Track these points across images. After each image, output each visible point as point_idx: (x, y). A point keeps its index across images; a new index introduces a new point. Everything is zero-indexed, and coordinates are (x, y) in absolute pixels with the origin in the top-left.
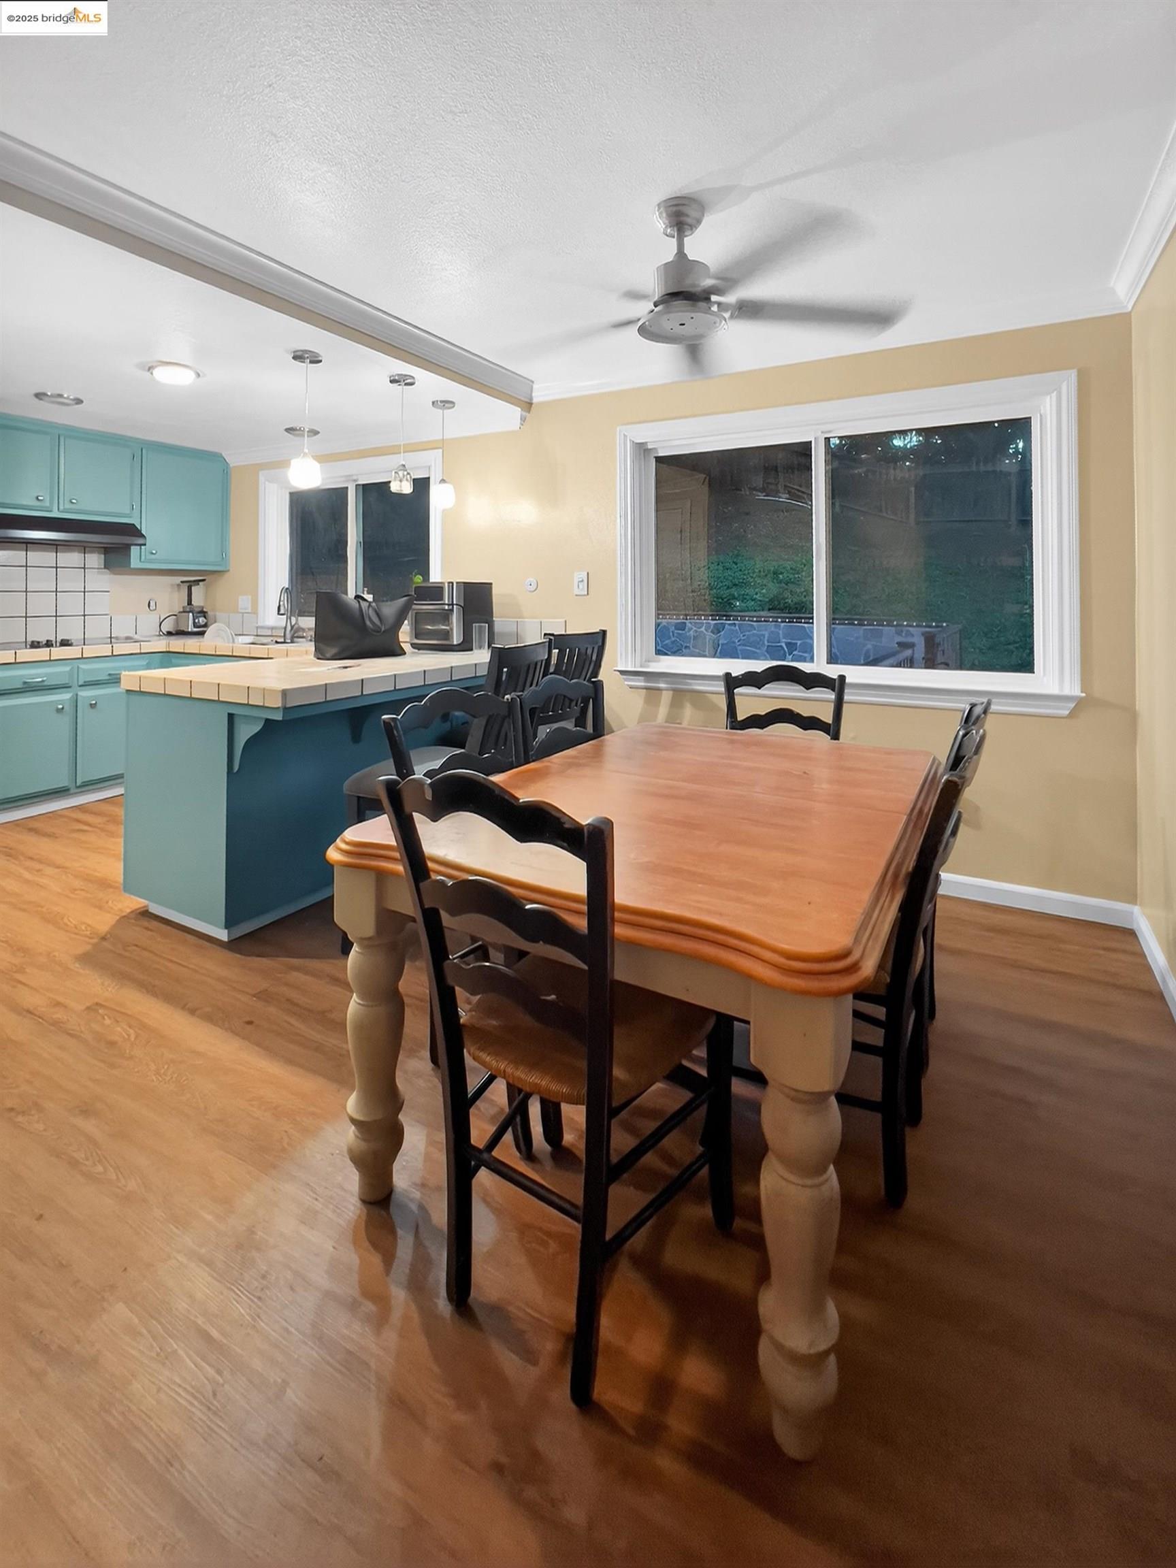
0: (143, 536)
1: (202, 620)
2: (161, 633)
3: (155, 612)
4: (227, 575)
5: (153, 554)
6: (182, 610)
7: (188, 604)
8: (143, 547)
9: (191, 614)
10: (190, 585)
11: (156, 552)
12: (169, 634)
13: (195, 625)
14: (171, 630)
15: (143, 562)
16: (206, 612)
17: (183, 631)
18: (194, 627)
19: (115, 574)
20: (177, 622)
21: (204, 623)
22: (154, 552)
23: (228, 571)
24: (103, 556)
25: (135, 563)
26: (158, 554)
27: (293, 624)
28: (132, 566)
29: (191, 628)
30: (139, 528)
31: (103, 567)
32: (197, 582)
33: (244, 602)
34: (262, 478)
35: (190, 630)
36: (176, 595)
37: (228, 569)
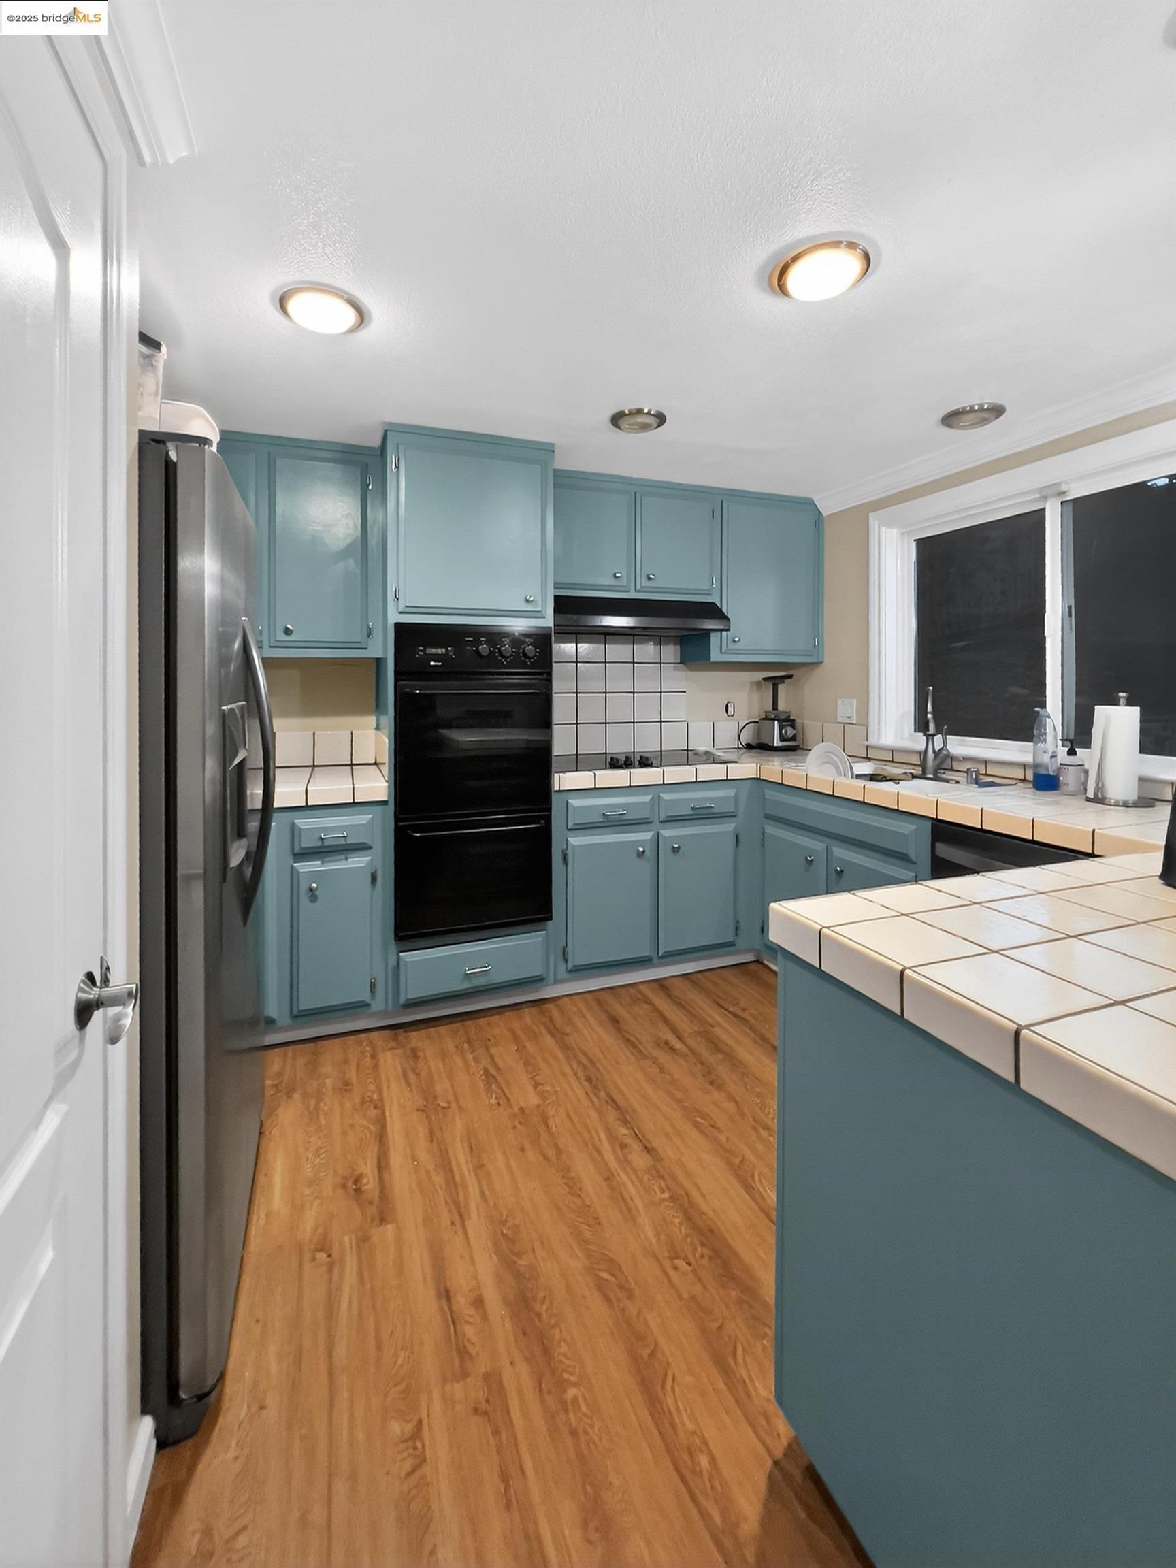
0: (726, 618)
1: (790, 732)
2: (740, 746)
3: (732, 718)
4: (819, 671)
5: (735, 641)
6: (764, 717)
7: (773, 710)
8: (724, 633)
9: (776, 722)
10: (775, 682)
11: (740, 639)
12: (749, 747)
13: (782, 739)
14: (750, 742)
15: (725, 653)
16: (794, 720)
17: (767, 745)
18: (781, 741)
19: (692, 670)
20: (758, 732)
21: (791, 736)
22: (737, 639)
23: (822, 663)
24: (679, 647)
25: (715, 656)
26: (739, 644)
27: (937, 749)
28: (712, 660)
29: (777, 743)
30: (719, 606)
31: (679, 661)
32: (783, 678)
33: (847, 709)
34: (874, 523)
35: (775, 745)
36: (756, 696)
37: (820, 660)
